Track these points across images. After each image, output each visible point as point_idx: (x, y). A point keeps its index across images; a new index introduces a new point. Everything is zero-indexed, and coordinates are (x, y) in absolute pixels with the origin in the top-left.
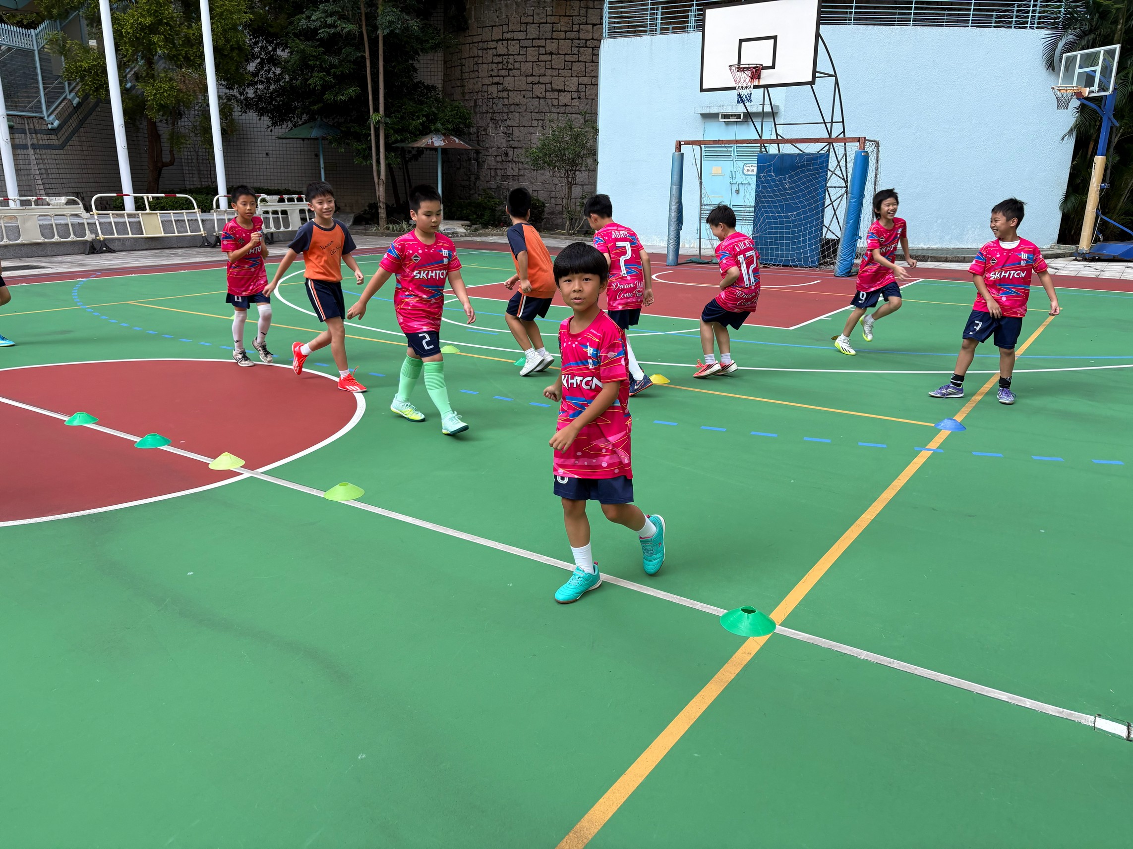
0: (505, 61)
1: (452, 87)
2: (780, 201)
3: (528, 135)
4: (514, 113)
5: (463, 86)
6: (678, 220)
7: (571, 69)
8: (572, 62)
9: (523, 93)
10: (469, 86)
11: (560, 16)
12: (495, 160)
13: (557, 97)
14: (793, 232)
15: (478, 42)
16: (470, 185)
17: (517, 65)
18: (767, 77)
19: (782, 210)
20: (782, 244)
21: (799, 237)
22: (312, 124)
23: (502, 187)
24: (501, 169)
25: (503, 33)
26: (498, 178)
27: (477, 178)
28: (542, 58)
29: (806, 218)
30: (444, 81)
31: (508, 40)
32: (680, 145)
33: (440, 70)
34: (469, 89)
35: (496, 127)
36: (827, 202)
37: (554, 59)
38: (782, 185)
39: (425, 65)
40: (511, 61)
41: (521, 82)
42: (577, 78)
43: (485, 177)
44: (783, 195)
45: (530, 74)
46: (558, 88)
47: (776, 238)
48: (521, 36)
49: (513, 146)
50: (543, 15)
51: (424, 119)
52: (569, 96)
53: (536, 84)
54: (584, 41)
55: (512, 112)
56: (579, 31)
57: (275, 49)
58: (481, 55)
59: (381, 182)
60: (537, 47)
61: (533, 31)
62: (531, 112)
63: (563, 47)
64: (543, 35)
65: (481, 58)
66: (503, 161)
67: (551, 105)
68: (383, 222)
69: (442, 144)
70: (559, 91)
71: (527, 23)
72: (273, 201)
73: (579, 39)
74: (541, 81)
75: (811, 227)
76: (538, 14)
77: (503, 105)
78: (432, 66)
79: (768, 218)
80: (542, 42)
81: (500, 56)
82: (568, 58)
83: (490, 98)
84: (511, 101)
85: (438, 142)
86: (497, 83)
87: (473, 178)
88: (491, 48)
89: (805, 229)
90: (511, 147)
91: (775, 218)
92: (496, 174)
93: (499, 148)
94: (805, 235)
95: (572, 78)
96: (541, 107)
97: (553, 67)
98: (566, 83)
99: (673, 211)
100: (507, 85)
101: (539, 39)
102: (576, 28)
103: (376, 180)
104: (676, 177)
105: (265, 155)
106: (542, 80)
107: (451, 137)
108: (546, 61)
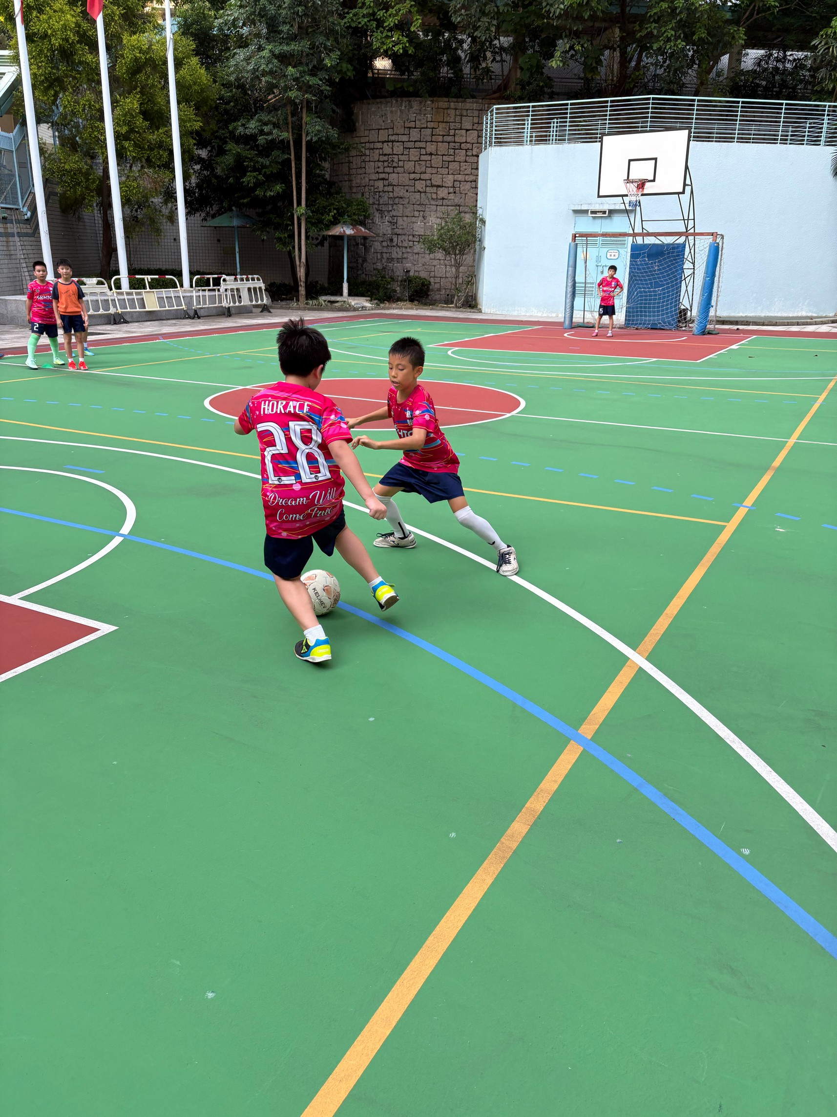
0: (390, 159)
1: (340, 181)
3: (411, 224)
4: (399, 205)
5: (350, 181)
6: (572, 294)
8: (449, 162)
9: (407, 188)
11: (439, 122)
12: (381, 245)
13: (435, 191)
14: (659, 303)
15: (365, 143)
17: (401, 164)
19: (651, 286)
20: (650, 312)
21: (662, 306)
23: (388, 268)
24: (386, 253)
25: (389, 135)
26: (384, 261)
28: (423, 158)
29: (668, 292)
30: (331, 175)
31: (393, 142)
32: (575, 237)
34: (357, 183)
35: (382, 217)
37: (433, 159)
38: (652, 267)
41: (404, 178)
42: (453, 176)
43: (372, 259)
44: (653, 275)
45: (412, 171)
46: (436, 184)
47: (645, 308)
48: (405, 138)
49: (397, 233)
50: (423, 121)
51: (335, 211)
52: (446, 191)
53: (417, 180)
54: (459, 144)
55: (396, 204)
56: (454, 135)
58: (368, 154)
59: (302, 264)
60: (418, 148)
61: (415, 134)
62: (413, 204)
63: (441, 149)
64: (424, 138)
65: (368, 157)
66: (388, 246)
67: (430, 198)
68: (302, 298)
69: (351, 232)
70: (438, 186)
71: (410, 128)
75: (672, 299)
76: (420, 120)
77: (389, 198)
80: (422, 145)
81: (385, 155)
82: (445, 158)
83: (376, 192)
84: (396, 195)
86: (383, 179)
87: (360, 261)
88: (377, 149)
89: (668, 301)
91: (645, 292)
93: (384, 235)
94: (667, 305)
95: (449, 176)
96: (422, 200)
97: (433, 166)
98: (444, 179)
99: (570, 287)
100: (392, 181)
101: (420, 141)
102: (452, 132)
103: (298, 263)
105: (173, 241)
106: (423, 176)
107: (358, 226)
108: (426, 161)
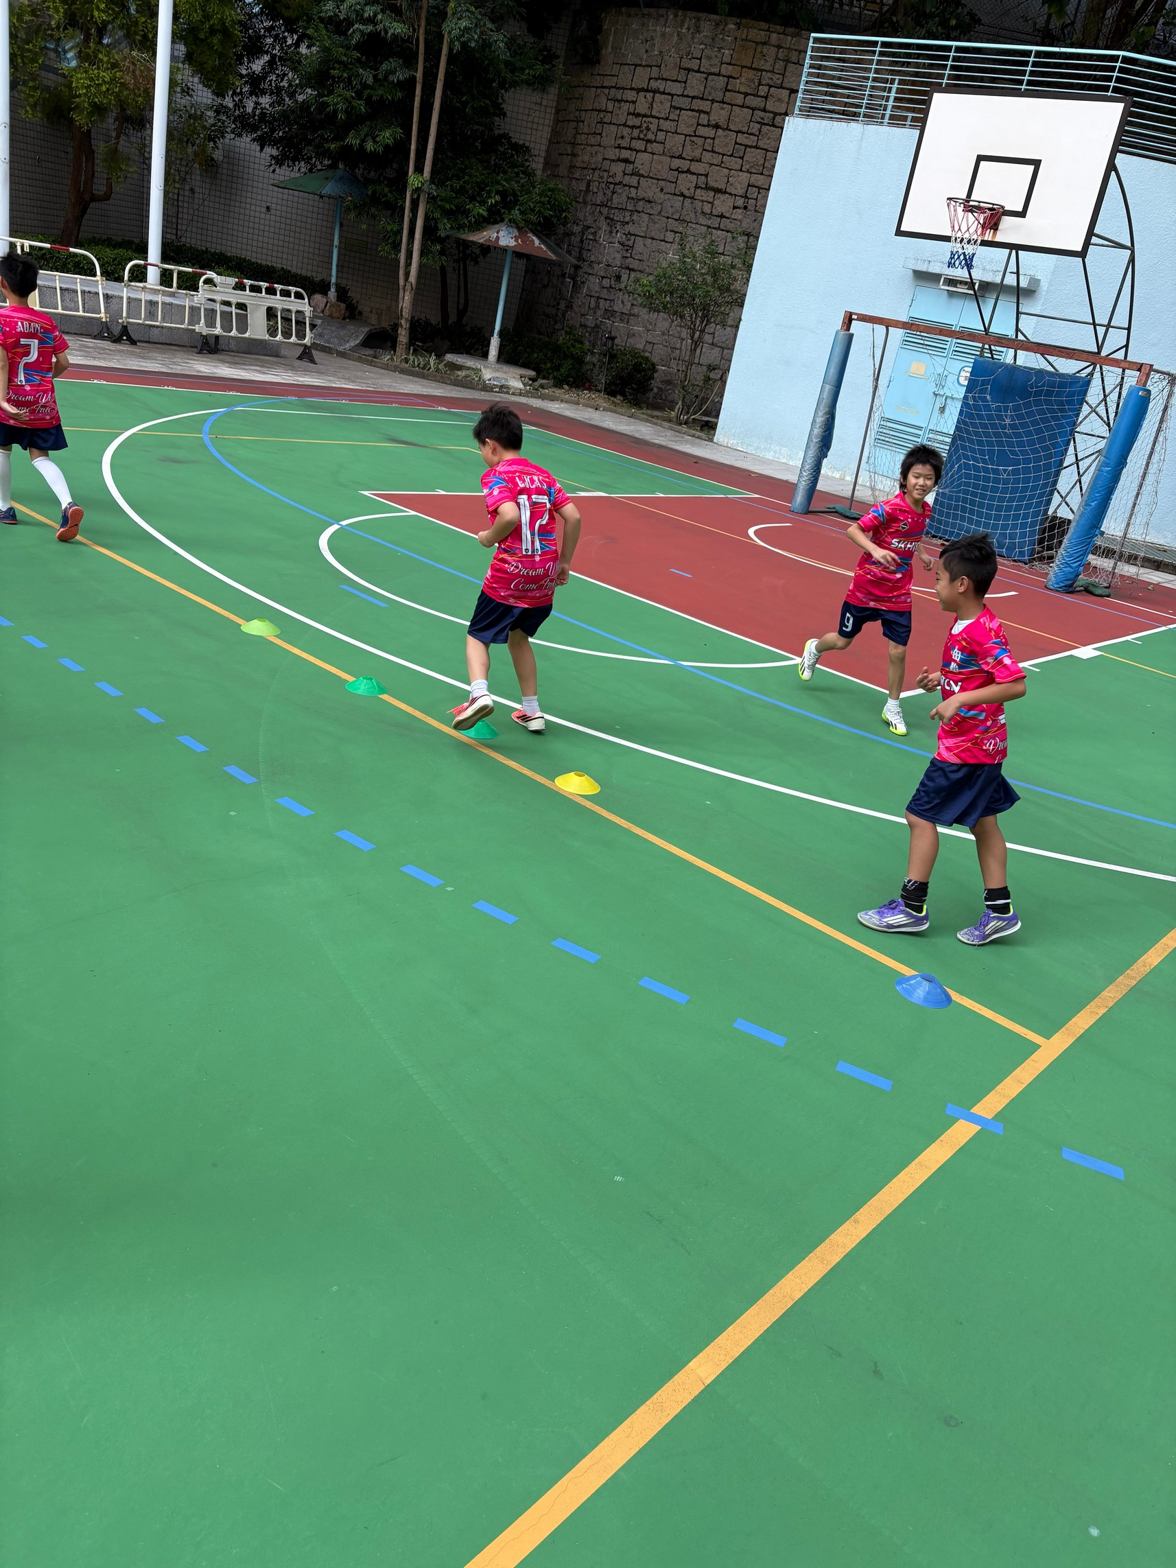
0: (645, 125)
1: (560, 154)
2: (990, 444)
3: (657, 254)
4: (642, 214)
5: (574, 155)
6: (822, 441)
7: (742, 158)
8: (746, 146)
9: (662, 183)
10: (584, 157)
11: (743, 67)
12: (600, 283)
13: (711, 200)
14: (1001, 499)
15: (610, 87)
16: (557, 315)
17: (661, 136)
18: (1009, 230)
19: (991, 459)
20: (980, 514)
21: (1009, 509)
22: (330, 173)
23: (603, 327)
24: (606, 300)
25: (650, 79)
26: (599, 313)
27: (569, 307)
28: (702, 131)
29: (1026, 480)
30: (550, 142)
31: (655, 91)
32: (850, 320)
33: (547, 122)
34: (583, 162)
35: (611, 232)
36: (1069, 459)
37: (719, 137)
38: (1000, 418)
39: (526, 111)
40: (653, 127)
41: (661, 166)
42: (749, 175)
43: (580, 306)
44: (997, 435)
45: (677, 154)
46: (716, 185)
47: (973, 503)
48: (676, 88)
49: (631, 267)
50: (717, 61)
51: (498, 198)
52: (730, 201)
53: (683, 172)
54: (772, 115)
55: (639, 212)
56: (766, 98)
57: (297, 45)
58: (610, 110)
59: (408, 287)
60: (696, 111)
61: (695, 84)
62: (668, 218)
63: (737, 120)
64: (710, 93)
65: (609, 114)
66: (611, 287)
67: (700, 211)
68: (400, 349)
69: (512, 243)
70: (718, 191)
71: (689, 70)
72: (224, 285)
73: (764, 110)
74: (693, 169)
75: (1032, 497)
76: (709, 58)
77: (628, 198)
78: (537, 113)
79: (967, 466)
80: (705, 106)
81: (638, 115)
82: (742, 139)
83: (611, 183)
84: (641, 194)
85: (505, 237)
86: (626, 161)
87: (563, 305)
88: (627, 101)
89: (1021, 499)
90: (627, 268)
91: (977, 469)
92: (597, 306)
93: (609, 265)
94: (1018, 508)
95: (741, 174)
96: (684, 212)
97: (716, 149)
98: (730, 179)
99: (818, 426)
100: (640, 167)
101: (702, 99)
102: (763, 90)
103: (402, 282)
104: (833, 371)
105: (264, 210)
106: (695, 167)
107: (530, 235)
108: (705, 138)
